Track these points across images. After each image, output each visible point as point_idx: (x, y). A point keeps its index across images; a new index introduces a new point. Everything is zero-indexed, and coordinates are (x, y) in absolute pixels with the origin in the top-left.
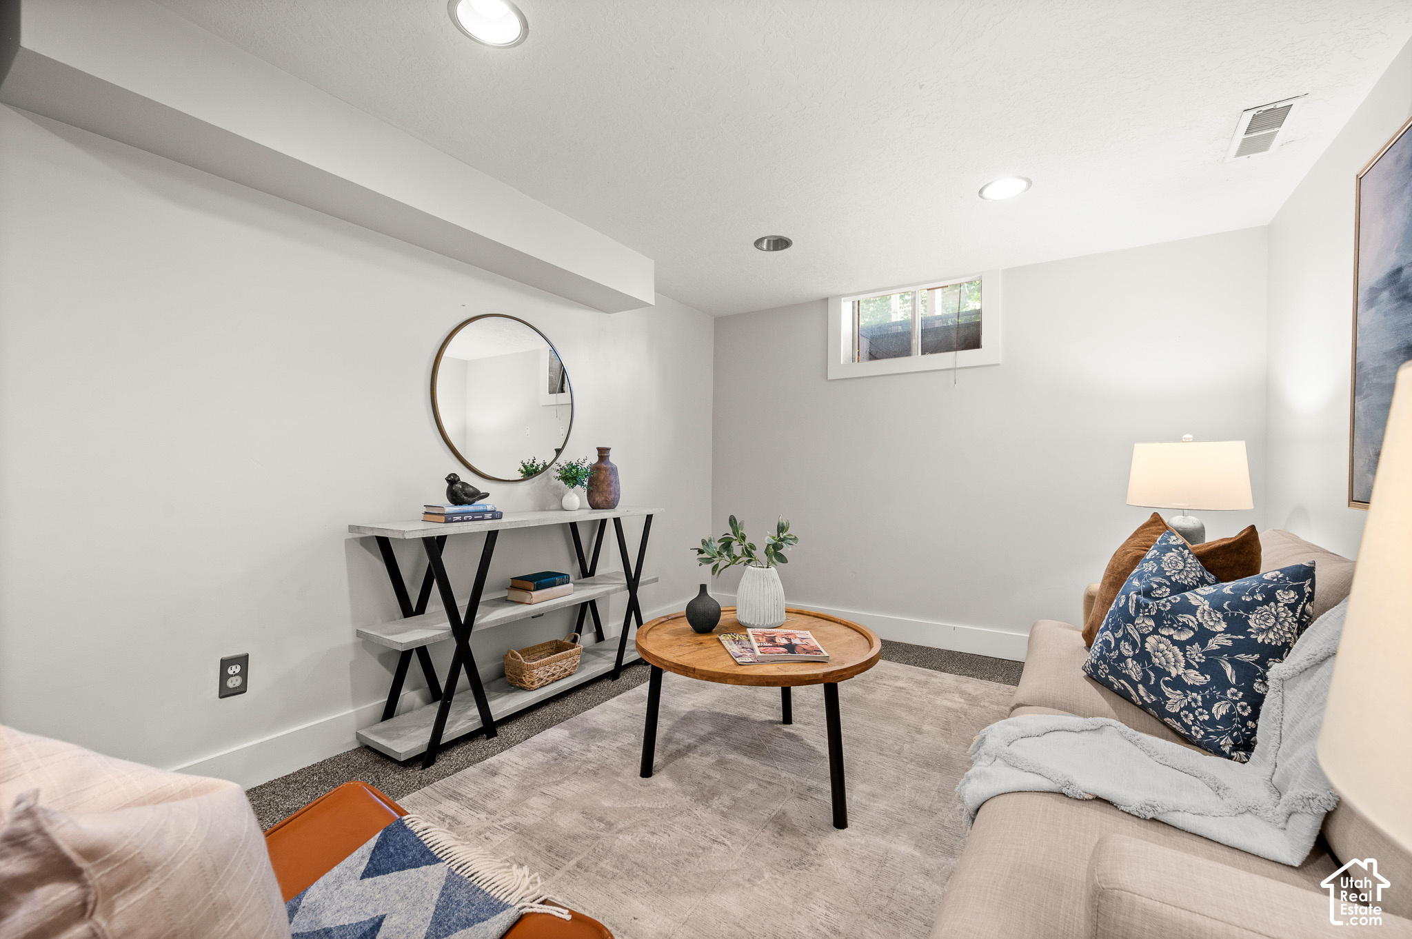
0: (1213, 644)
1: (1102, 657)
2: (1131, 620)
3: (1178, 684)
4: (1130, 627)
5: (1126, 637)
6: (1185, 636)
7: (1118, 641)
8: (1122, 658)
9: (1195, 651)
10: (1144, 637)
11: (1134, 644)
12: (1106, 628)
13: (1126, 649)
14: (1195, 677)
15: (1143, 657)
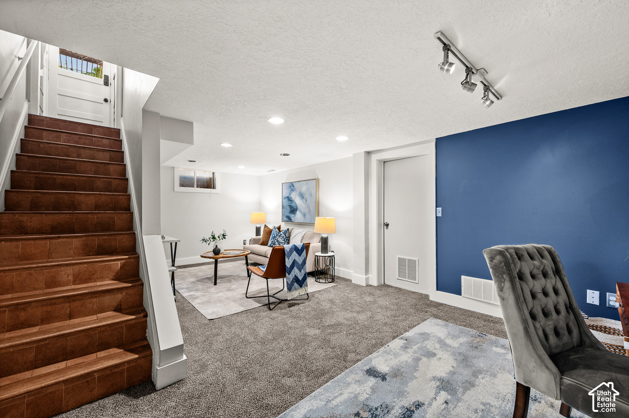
0: (284, 238)
1: (272, 243)
2: (276, 237)
3: (282, 243)
4: (276, 238)
5: (275, 239)
6: (281, 238)
7: (274, 240)
8: (275, 242)
9: (283, 239)
10: (278, 239)
11: (277, 240)
12: (272, 239)
13: (276, 241)
14: (283, 242)
15: (278, 241)
